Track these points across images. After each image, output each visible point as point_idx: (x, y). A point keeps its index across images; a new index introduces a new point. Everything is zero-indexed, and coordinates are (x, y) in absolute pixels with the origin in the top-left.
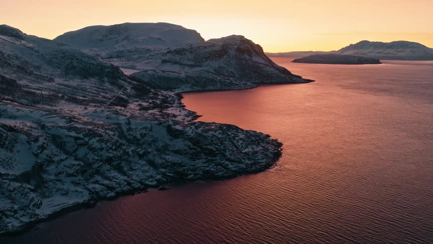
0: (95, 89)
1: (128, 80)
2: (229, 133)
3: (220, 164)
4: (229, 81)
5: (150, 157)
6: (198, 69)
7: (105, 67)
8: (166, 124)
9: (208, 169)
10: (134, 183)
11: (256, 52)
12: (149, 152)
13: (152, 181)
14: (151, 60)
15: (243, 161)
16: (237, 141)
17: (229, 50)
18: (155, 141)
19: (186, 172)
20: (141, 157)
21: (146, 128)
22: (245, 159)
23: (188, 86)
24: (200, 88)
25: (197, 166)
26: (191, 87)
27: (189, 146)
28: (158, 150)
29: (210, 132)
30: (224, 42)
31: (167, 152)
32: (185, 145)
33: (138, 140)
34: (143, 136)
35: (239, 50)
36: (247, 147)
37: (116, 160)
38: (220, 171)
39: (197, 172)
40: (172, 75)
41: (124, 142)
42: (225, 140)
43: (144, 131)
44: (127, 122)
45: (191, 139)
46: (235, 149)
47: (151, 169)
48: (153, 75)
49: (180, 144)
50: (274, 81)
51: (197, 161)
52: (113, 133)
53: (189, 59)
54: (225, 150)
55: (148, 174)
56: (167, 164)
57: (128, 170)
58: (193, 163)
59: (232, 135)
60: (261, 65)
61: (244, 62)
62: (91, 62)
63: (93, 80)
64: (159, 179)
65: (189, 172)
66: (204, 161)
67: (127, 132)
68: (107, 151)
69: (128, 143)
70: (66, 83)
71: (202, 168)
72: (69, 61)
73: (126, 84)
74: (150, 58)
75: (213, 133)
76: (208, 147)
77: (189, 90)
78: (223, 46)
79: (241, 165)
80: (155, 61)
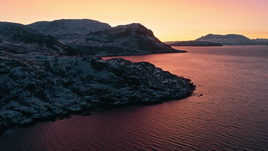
0: (34, 48)
1: (61, 46)
2: (148, 68)
3: (144, 92)
4: (132, 50)
5: (75, 86)
6: (111, 44)
7: (44, 37)
9: (135, 95)
10: (55, 109)
11: (149, 34)
12: (74, 82)
13: (76, 107)
15: (166, 89)
16: (156, 75)
17: (131, 32)
18: (80, 72)
19: (112, 98)
20: (66, 85)
21: (71, 63)
22: (166, 87)
24: (113, 54)
25: (123, 93)
27: (112, 77)
28: (82, 80)
29: (132, 65)
30: (128, 27)
31: (91, 82)
32: (109, 76)
33: (64, 72)
34: (68, 69)
35: (138, 32)
36: (164, 80)
37: (38, 88)
38: (147, 97)
39: (123, 99)
40: (93, 45)
41: (50, 74)
42: (146, 73)
43: (69, 65)
44: (55, 59)
45: (114, 71)
46: (155, 80)
47: (76, 95)
48: (80, 45)
49: (104, 75)
50: (162, 51)
51: (122, 89)
52: (39, 67)
53: (104, 38)
54: (148, 80)
55: (72, 101)
56: (91, 91)
57: (50, 97)
58: (119, 91)
59: (150, 70)
60: (153, 41)
61: (141, 39)
63: (34, 44)
64: (84, 105)
65: (115, 99)
66: (129, 88)
67: (53, 66)
68: (30, 79)
69: (53, 75)
70: (12, 44)
71: (128, 95)
72: (16, 32)
73: (59, 48)
74: (78, 38)
75: (134, 66)
76: (132, 76)
77: (106, 55)
78: (127, 29)
79: (164, 92)
80: (81, 39)
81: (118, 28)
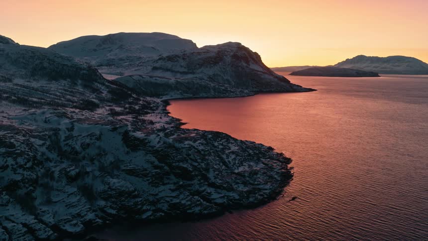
0: (60, 91)
1: (107, 84)
2: (216, 144)
3: (198, 193)
4: (223, 88)
5: (88, 180)
6: (190, 76)
7: (81, 69)
8: (123, 131)
9: (178, 201)
10: (40, 230)
11: (253, 59)
12: (88, 173)
13: (75, 225)
14: (142, 67)
15: (235, 186)
16: (228, 156)
17: (225, 57)
18: (102, 153)
19: (139, 207)
20: (71, 180)
21: (91, 135)
22: (237, 183)
23: (178, 92)
24: (191, 96)
25: (161, 195)
26: (181, 94)
27: (152, 163)
28: (102, 169)
29: (186, 142)
30: (219, 48)
31: (116, 172)
32: (148, 162)
33: (77, 153)
34: (85, 146)
35: (235, 56)
36: (241, 164)
37: (25, 186)
38: (197, 205)
39: (159, 206)
40: (159, 81)
41: (53, 156)
42: (210, 154)
43: (88, 141)
44: (70, 126)
45: (155, 153)
46: (224, 167)
47: (84, 200)
48: (139, 81)
49: (139, 160)
50: (273, 90)
51: (162, 188)
52: (41, 142)
53: (182, 66)
54: (207, 170)
55: (74, 211)
56: (110, 193)
57: (41, 204)
58: (155, 191)
59: (221, 147)
60: (259, 73)
61: (240, 69)
62: (66, 63)
63: (63, 82)
64: (90, 221)
65: (145, 208)
66: (172, 187)
67: (64, 141)
68: (14, 170)
69: (60, 157)
70: (26, 84)
71: (168, 199)
72: (38, 62)
73: (103, 88)
74: (141, 65)
75: (191, 143)
76: (181, 164)
77: (179, 96)
78: (219, 52)
79: (231, 194)
80: (145, 68)
81: (203, 51)
